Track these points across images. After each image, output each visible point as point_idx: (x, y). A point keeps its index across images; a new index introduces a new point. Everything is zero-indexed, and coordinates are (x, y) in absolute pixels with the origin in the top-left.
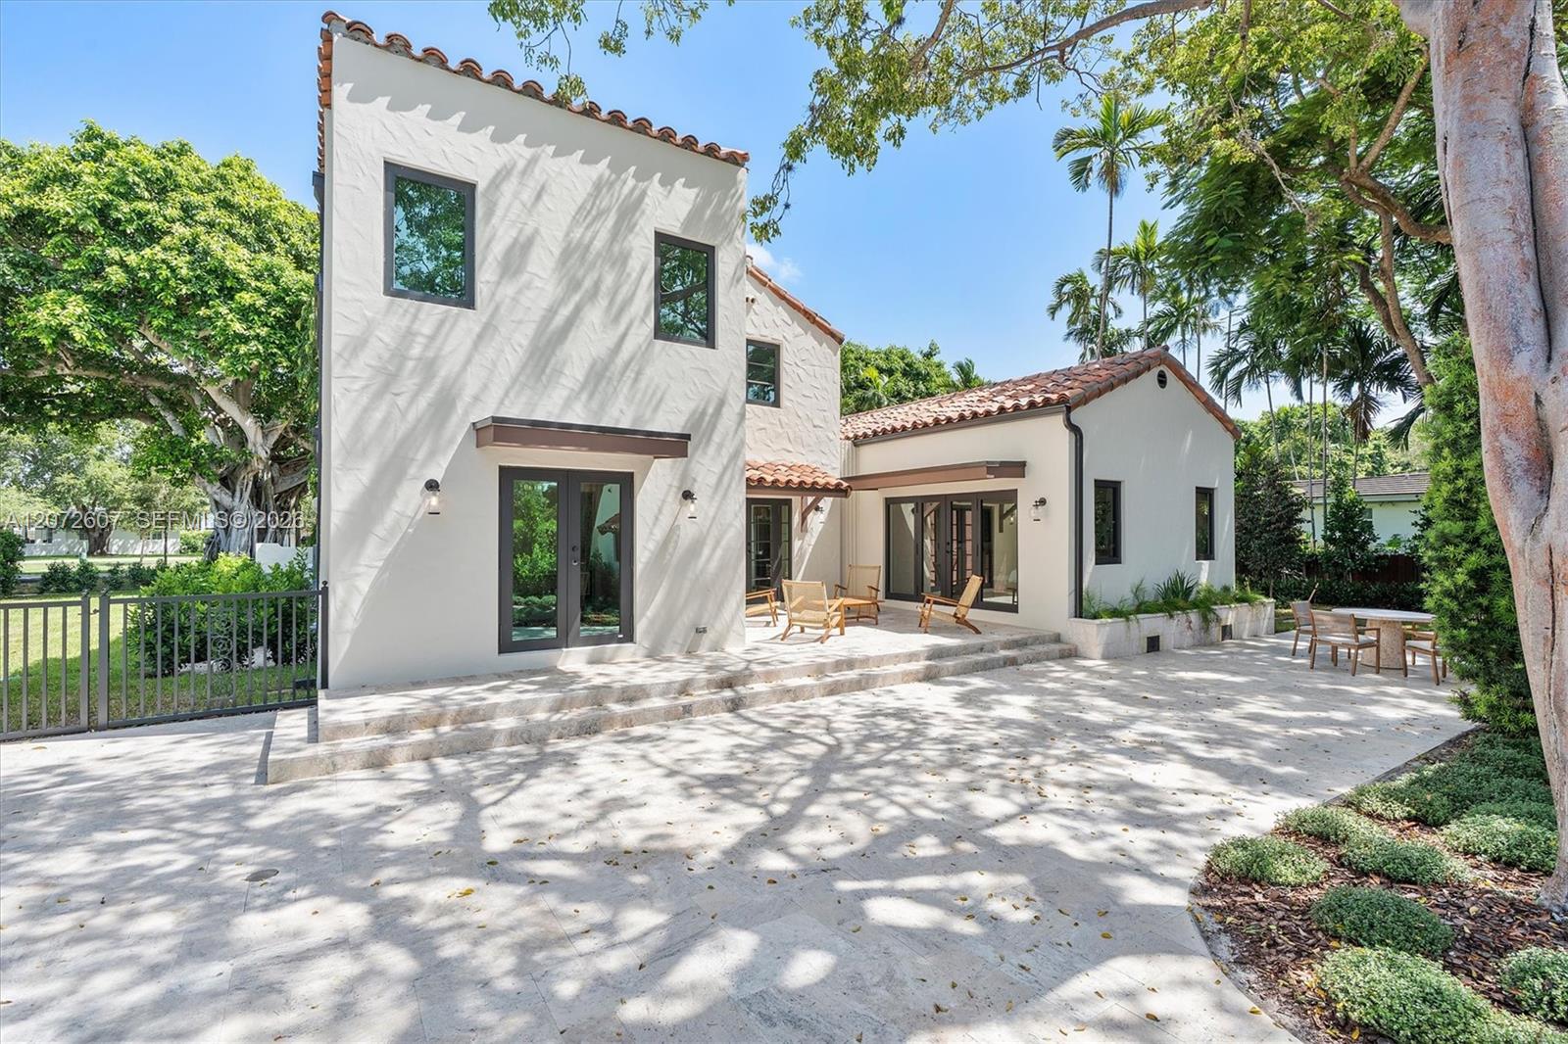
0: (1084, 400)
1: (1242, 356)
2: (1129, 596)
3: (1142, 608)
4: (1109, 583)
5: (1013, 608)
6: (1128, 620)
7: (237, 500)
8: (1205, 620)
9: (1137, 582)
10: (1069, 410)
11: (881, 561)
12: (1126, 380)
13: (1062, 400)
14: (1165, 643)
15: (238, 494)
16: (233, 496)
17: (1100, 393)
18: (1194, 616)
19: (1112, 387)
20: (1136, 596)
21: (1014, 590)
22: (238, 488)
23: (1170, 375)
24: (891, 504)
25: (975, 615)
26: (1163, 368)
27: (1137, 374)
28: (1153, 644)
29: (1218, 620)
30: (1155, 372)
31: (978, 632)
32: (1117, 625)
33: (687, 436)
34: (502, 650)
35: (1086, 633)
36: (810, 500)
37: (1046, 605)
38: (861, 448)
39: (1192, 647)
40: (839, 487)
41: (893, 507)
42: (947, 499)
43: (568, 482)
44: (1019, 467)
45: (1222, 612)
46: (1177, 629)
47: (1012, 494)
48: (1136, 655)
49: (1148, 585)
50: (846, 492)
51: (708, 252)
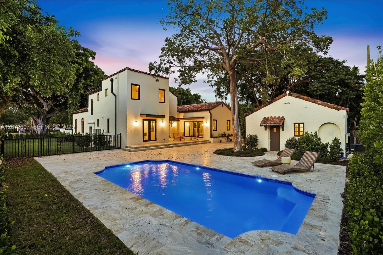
0: (212, 109)
1: (239, 97)
2: (218, 135)
3: (220, 137)
4: (215, 134)
5: (203, 137)
7: (40, 120)
8: (228, 139)
10: (210, 110)
11: (184, 131)
12: (217, 106)
14: (222, 141)
15: (40, 118)
16: (39, 119)
17: (214, 108)
18: (226, 138)
19: (215, 107)
21: (203, 135)
22: (40, 117)
24: (184, 122)
25: (197, 138)
27: (219, 105)
29: (229, 138)
30: (221, 104)
31: (198, 140)
32: (216, 139)
33: (165, 116)
34: (143, 141)
35: (212, 140)
36: (173, 122)
37: (207, 136)
38: (180, 113)
39: (226, 142)
40: (178, 120)
41: (185, 123)
42: (193, 122)
43: (149, 121)
44: (203, 118)
45: (230, 137)
46: (224, 140)
47: (203, 121)
48: (218, 143)
49: (220, 134)
50: (179, 121)
51: (165, 90)
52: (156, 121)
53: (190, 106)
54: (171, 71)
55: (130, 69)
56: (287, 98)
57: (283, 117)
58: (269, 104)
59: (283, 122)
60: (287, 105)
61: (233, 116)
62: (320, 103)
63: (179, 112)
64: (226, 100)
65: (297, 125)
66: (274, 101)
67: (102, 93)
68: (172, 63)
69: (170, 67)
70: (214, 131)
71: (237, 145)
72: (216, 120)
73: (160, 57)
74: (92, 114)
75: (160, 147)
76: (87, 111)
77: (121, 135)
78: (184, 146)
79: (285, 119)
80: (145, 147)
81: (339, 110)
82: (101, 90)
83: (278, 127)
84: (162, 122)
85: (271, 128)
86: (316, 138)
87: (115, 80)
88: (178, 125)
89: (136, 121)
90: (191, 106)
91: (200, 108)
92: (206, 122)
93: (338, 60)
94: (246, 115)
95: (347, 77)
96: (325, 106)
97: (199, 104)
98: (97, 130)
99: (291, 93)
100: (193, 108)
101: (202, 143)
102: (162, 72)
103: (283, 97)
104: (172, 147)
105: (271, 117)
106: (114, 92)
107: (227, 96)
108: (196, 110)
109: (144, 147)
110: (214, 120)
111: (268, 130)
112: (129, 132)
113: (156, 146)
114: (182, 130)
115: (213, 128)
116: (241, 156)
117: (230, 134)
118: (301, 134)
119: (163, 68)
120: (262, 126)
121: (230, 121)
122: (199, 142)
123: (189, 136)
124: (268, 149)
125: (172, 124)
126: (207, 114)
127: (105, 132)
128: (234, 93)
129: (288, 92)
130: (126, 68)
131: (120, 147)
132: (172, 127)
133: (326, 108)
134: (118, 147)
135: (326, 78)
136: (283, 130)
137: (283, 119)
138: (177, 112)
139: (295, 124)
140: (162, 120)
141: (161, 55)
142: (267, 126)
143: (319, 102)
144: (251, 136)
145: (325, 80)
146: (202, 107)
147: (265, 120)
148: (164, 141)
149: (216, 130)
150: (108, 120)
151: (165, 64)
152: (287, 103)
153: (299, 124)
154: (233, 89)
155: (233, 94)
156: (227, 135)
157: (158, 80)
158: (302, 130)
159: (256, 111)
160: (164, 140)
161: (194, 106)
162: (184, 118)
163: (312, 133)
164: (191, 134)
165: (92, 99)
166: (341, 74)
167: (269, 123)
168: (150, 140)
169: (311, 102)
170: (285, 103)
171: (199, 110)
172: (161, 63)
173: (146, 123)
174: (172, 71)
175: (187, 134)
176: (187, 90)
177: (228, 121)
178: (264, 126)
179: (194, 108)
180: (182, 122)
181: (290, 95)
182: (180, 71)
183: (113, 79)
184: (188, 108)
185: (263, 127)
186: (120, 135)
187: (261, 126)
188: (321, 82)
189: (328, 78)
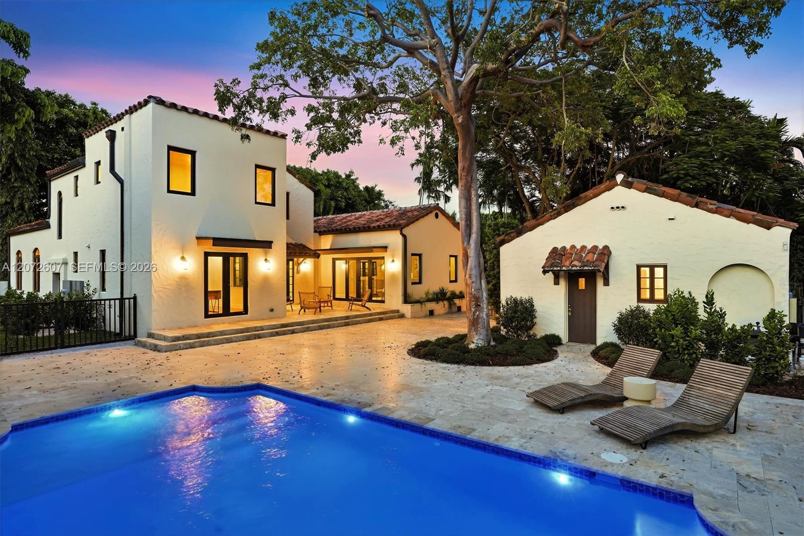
0: (407, 225)
2: (424, 296)
3: (429, 300)
4: (417, 292)
5: (383, 302)
6: (421, 304)
8: (450, 305)
9: (427, 290)
10: (402, 229)
11: (331, 285)
12: (423, 217)
13: (400, 225)
14: (436, 313)
17: (413, 222)
18: (446, 303)
19: (417, 220)
20: (427, 296)
21: (383, 295)
23: (440, 214)
24: (334, 260)
25: (368, 305)
26: (437, 211)
27: (427, 214)
28: (431, 313)
29: (455, 304)
30: (434, 213)
31: (370, 310)
32: (418, 306)
33: (272, 242)
34: (205, 317)
35: (407, 309)
36: (302, 259)
37: (394, 300)
38: (322, 236)
39: (445, 314)
40: (316, 254)
41: (337, 262)
42: (358, 259)
43: (226, 257)
44: (385, 248)
45: (457, 301)
46: (440, 308)
47: (383, 258)
48: (425, 317)
49: (431, 292)
50: (318, 256)
51: (273, 170)
52: (245, 256)
53: (351, 216)
54: (284, 110)
55: (160, 102)
56: (619, 194)
57: (606, 248)
58: (566, 211)
59: (606, 261)
60: (617, 212)
61: (465, 243)
62: (714, 207)
63: (320, 231)
64: (446, 202)
65: (646, 272)
66: (583, 201)
67: (86, 174)
68: (286, 85)
69: (284, 98)
70: (413, 283)
71: (476, 330)
72: (420, 255)
73: (252, 68)
74: (60, 236)
75: (254, 334)
76: (48, 226)
77: (135, 298)
78: (329, 327)
79: (610, 253)
80: (208, 335)
81: (769, 228)
82: (84, 166)
83: (591, 277)
84: (266, 260)
85: (572, 278)
86: (711, 309)
87: (119, 134)
88: (316, 268)
89: (183, 258)
90: (353, 217)
91: (377, 221)
92: (393, 261)
93: (738, 98)
94: (503, 242)
95: (763, 142)
96: (728, 217)
97: (376, 211)
98: (71, 282)
99: (630, 179)
100: (357, 221)
101: (381, 319)
102: (257, 111)
103: (606, 191)
104: (293, 332)
105: (573, 247)
106: (117, 170)
107: (448, 193)
108: (364, 228)
109: (203, 334)
110: (413, 255)
111: (563, 284)
112: (157, 289)
113: (242, 331)
114: (327, 281)
115: (413, 276)
116: (489, 365)
117: (457, 293)
118: (659, 295)
119: (261, 101)
120: (548, 271)
121: (456, 257)
122: (371, 315)
123: (347, 299)
124: (563, 338)
125: (299, 264)
126: (393, 238)
127: (91, 289)
128: (469, 179)
129: (620, 177)
130: (150, 97)
131: (132, 333)
132: (298, 272)
133: (732, 221)
134: (127, 334)
135: (710, 146)
136: (606, 283)
137: (606, 252)
138: (315, 231)
139: (639, 267)
140: (266, 254)
141: (257, 61)
142: (562, 273)
143: (711, 204)
144: (515, 300)
145: (707, 151)
146: (382, 219)
147: (557, 255)
148: (271, 313)
149: (420, 282)
150: (103, 253)
151: (266, 89)
152: (618, 208)
153: (652, 268)
154: (466, 166)
155: (467, 180)
156: (448, 294)
157: (247, 137)
158: (659, 283)
159: (531, 230)
160: (272, 310)
161: (360, 217)
162: (332, 250)
163: (690, 293)
164: (352, 294)
165: (60, 193)
166: (748, 134)
167: (567, 263)
168: (227, 312)
169: (687, 205)
170: (612, 208)
171: (374, 227)
172: (255, 86)
173: (216, 263)
174: (288, 111)
175: (341, 293)
176: (348, 176)
177: (451, 256)
178: (554, 272)
179: (362, 221)
180: (326, 260)
181: (627, 184)
182: (310, 109)
183: (115, 132)
184: (345, 222)
185: (550, 275)
186: (132, 301)
187: (545, 272)
188: (697, 156)
189: (715, 143)
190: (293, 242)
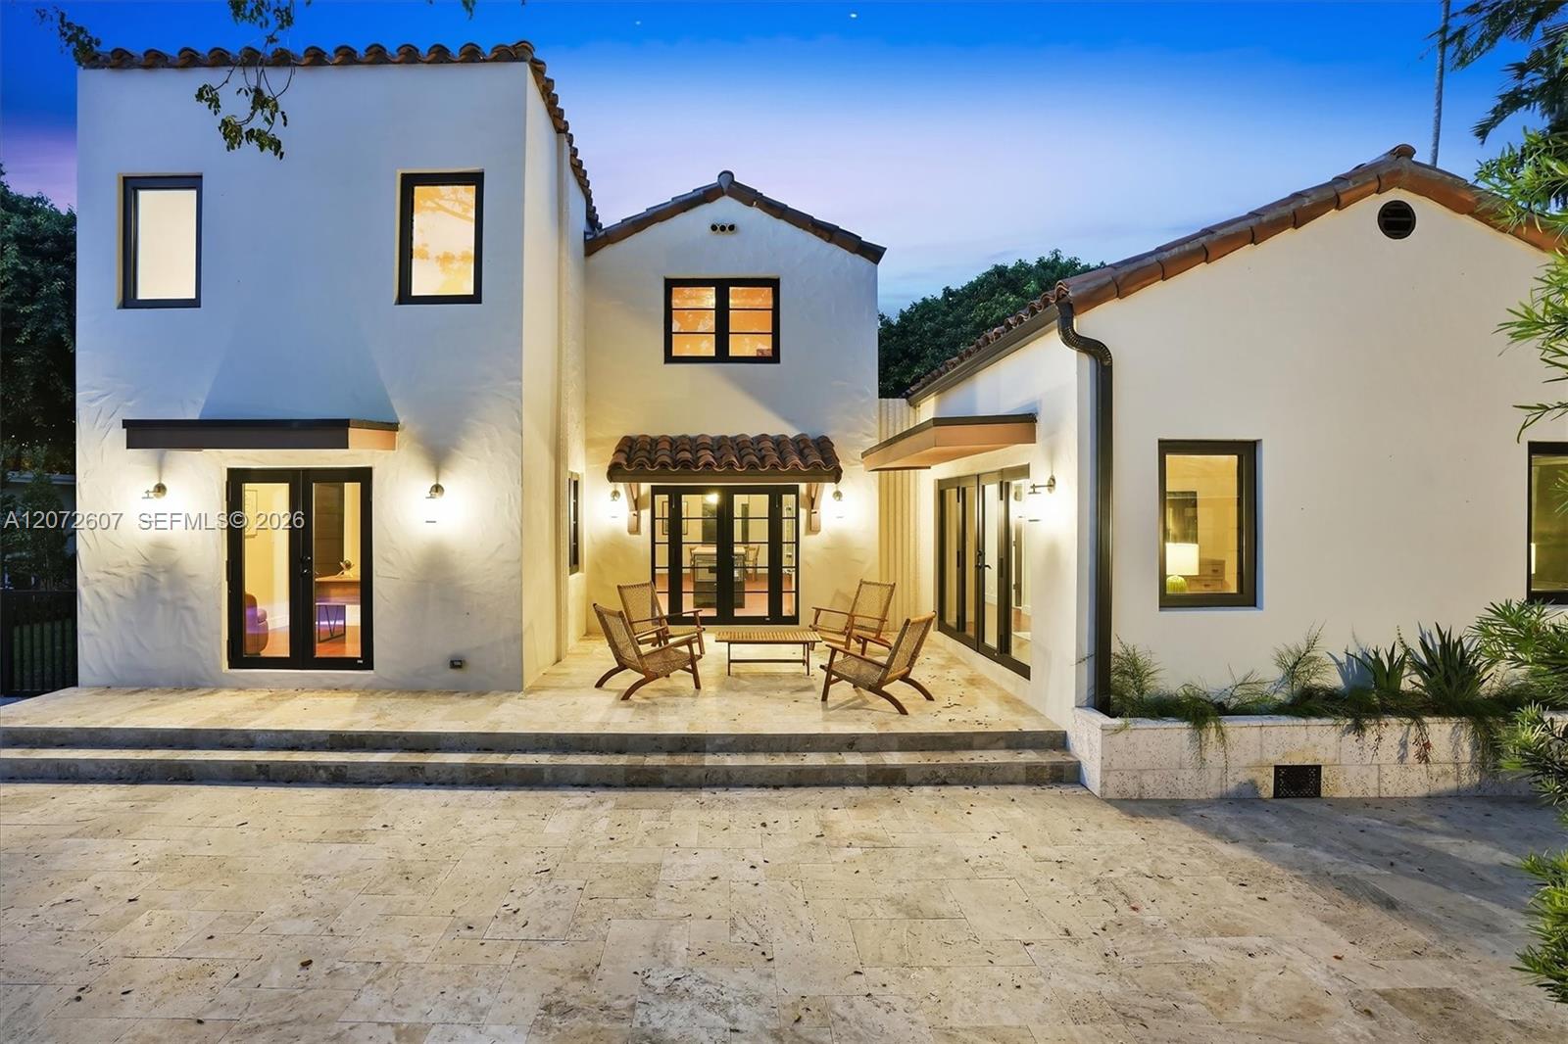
0: (1113, 290)
2: (1278, 673)
5: (1027, 674)
6: (1202, 724)
9: (1297, 641)
10: (1071, 311)
12: (1254, 236)
13: (1059, 294)
14: (1340, 782)
17: (1165, 270)
19: (1207, 254)
23: (1424, 208)
24: (941, 487)
26: (1394, 194)
27: (1296, 220)
28: (1297, 781)
30: (1374, 204)
34: (232, 665)
35: (1089, 743)
37: (1053, 673)
38: (917, 407)
43: (300, 483)
44: (1029, 424)
47: (1028, 469)
49: (1338, 652)
51: (477, 182)
52: (367, 479)
70: (1174, 602)
72: (1245, 451)
84: (436, 489)
89: (160, 489)
92: (1055, 481)
112: (92, 575)
125: (814, 504)
148: (456, 672)
149: (1247, 595)
160: (456, 664)
164: (971, 613)
168: (303, 653)
173: (269, 504)
190: (792, 433)
